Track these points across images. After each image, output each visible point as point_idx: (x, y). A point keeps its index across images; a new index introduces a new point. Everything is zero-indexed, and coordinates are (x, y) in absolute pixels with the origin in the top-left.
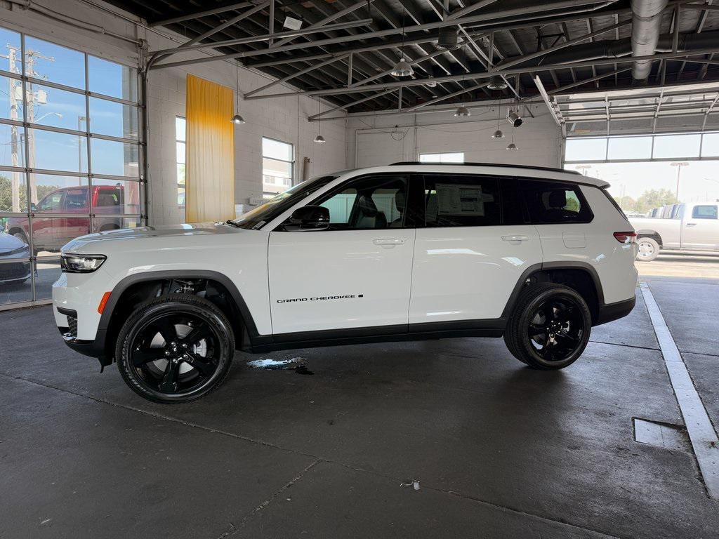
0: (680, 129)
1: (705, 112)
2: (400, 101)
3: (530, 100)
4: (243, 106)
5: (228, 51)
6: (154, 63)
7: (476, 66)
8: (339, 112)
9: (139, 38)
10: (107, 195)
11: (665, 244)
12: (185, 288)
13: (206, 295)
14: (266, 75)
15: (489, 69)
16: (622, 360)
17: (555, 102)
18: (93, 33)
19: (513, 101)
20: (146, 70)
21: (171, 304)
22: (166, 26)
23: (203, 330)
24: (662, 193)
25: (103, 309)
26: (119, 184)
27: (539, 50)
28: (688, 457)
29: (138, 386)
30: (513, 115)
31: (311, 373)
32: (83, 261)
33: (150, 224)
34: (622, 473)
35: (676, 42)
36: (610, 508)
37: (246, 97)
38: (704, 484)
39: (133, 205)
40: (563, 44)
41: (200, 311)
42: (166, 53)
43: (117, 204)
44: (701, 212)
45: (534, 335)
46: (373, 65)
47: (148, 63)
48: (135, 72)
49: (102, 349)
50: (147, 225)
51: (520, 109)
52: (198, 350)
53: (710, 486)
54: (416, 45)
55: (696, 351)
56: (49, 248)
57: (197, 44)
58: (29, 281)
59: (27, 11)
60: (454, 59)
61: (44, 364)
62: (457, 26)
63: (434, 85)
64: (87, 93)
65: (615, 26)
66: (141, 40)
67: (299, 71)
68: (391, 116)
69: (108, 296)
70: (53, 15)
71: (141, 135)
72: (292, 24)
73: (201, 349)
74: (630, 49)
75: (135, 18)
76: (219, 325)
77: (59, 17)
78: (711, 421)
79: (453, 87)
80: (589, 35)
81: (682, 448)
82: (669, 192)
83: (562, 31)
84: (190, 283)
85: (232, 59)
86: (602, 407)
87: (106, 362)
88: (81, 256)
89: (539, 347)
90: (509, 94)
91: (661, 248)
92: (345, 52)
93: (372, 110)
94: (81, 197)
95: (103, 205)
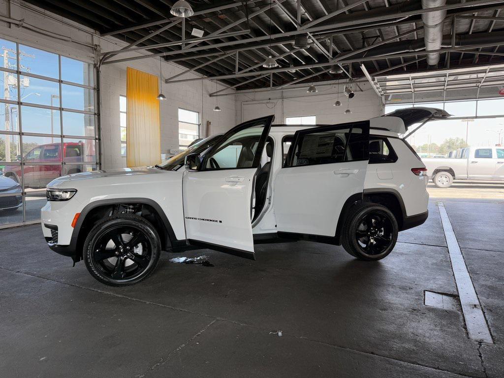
0: (461, 97)
1: (478, 86)
2: (271, 82)
3: (359, 80)
4: (165, 88)
5: (156, 51)
6: (104, 60)
7: (322, 58)
8: (231, 90)
9: (94, 44)
10: (72, 149)
11: (457, 176)
12: (128, 210)
13: (142, 215)
14: (181, 66)
15: (330, 60)
16: (420, 254)
17: (376, 81)
18: (64, 41)
19: (348, 81)
20: (100, 65)
21: (119, 221)
22: (113, 36)
23: (140, 237)
24: (457, 141)
25: (74, 225)
26: (80, 141)
27: (364, 47)
28: (458, 314)
29: (98, 275)
30: (348, 90)
31: (212, 266)
32: (61, 193)
33: (102, 169)
34: (414, 324)
35: (454, 40)
36: (403, 345)
37: (167, 81)
38: (467, 330)
39: (91, 156)
40: (379, 43)
41: (137, 225)
42: (113, 54)
43: (78, 155)
44: (481, 153)
45: (361, 237)
46: (253, 58)
47: (101, 61)
48: (92, 67)
49: (74, 251)
50: (100, 169)
51: (353, 87)
52: (137, 251)
53: (471, 332)
54: (281, 45)
55: (471, 247)
56: (32, 186)
57: (134, 47)
58: (20, 209)
59: (21, 28)
60: (307, 53)
61: (35, 263)
62: (307, 34)
63: (294, 71)
64: (60, 82)
65: (414, 30)
66: (96, 45)
67: (202, 63)
68: (265, 92)
69: (78, 216)
70: (38, 30)
71: (96, 109)
72: (197, 33)
73: (139, 250)
74: (424, 45)
75: (92, 31)
76: (151, 234)
77: (41, 31)
78: (476, 292)
79: (307, 72)
80: (397, 37)
81: (455, 309)
82: (462, 140)
83: (379, 34)
84: (131, 207)
85: (158, 57)
86: (404, 284)
87: (76, 260)
88: (60, 190)
89: (364, 246)
90: (344, 76)
91: (454, 179)
92: (233, 51)
93: (253, 88)
94: (55, 151)
95: (70, 156)
